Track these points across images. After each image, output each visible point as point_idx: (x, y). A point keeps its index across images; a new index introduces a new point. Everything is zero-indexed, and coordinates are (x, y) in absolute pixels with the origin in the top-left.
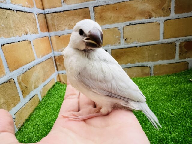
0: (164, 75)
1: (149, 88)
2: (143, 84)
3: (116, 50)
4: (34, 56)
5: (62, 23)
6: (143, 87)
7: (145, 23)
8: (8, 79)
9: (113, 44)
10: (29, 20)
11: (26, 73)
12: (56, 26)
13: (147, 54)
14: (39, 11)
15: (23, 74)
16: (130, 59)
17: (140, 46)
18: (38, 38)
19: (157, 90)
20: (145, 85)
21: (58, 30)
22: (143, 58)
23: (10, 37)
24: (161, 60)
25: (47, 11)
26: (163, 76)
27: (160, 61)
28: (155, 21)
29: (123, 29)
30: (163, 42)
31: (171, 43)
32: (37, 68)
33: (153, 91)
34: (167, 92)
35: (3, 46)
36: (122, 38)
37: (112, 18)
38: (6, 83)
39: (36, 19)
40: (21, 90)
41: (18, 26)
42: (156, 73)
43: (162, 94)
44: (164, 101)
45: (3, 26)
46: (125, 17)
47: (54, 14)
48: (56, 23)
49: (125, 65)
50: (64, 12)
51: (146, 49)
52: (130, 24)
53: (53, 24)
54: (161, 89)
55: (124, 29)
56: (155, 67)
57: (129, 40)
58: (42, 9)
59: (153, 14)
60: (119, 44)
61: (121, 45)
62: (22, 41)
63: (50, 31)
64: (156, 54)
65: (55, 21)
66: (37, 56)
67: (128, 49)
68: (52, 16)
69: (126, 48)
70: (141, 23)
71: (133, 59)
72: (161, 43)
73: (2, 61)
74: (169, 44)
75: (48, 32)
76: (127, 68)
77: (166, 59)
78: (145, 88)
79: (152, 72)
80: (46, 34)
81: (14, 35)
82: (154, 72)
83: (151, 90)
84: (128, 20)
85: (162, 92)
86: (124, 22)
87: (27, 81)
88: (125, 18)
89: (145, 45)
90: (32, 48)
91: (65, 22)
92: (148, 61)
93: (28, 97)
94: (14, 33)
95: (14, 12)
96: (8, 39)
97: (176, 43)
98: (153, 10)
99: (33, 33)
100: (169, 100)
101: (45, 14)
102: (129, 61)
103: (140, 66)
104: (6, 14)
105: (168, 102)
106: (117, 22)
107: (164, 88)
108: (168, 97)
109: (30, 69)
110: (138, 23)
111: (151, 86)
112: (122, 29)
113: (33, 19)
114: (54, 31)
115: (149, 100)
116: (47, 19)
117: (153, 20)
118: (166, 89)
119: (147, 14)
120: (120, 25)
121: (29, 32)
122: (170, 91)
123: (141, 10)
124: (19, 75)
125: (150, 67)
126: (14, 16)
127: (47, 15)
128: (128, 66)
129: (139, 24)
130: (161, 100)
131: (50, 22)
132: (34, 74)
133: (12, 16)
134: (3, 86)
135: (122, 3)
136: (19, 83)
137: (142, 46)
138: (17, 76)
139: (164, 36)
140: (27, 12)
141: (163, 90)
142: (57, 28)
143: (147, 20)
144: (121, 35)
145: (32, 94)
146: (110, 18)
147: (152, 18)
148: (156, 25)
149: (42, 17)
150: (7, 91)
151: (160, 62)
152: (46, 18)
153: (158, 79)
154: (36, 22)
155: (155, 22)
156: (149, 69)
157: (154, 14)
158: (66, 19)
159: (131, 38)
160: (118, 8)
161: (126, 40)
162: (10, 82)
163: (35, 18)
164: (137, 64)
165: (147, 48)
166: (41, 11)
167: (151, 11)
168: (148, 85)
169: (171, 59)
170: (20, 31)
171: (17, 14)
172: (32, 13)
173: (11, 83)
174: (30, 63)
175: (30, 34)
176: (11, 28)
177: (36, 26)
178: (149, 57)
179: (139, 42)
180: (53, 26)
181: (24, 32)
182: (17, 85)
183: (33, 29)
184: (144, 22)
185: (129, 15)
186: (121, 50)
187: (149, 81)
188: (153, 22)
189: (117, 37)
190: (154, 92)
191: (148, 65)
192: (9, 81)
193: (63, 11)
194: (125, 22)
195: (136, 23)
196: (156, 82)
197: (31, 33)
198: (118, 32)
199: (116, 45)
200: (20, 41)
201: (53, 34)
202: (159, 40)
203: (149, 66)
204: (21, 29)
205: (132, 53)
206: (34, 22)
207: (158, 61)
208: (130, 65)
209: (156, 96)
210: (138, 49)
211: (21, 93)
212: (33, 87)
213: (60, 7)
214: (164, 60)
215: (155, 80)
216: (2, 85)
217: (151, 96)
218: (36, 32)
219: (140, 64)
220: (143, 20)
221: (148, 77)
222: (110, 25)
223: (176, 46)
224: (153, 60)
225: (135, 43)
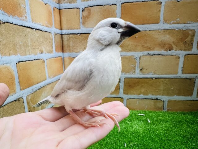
0: (179, 112)
1: (162, 125)
2: (155, 119)
3: (130, 79)
4: (46, 75)
5: (78, 45)
6: (155, 123)
7: (163, 55)
8: (18, 98)
9: (127, 73)
10: (46, 40)
11: (35, 93)
12: (71, 48)
13: (162, 88)
14: (57, 31)
15: (33, 93)
16: (143, 90)
17: (156, 78)
18: (52, 58)
19: (171, 128)
20: (157, 121)
21: (73, 51)
22: (158, 91)
23: (26, 55)
24: (176, 95)
25: (64, 32)
26: (177, 113)
27: (175, 96)
28: (174, 54)
29: (140, 58)
30: (182, 77)
31: (190, 79)
32: (46, 88)
33: (166, 128)
34: (182, 133)
35: (18, 63)
36: (137, 68)
37: (130, 46)
38: (15, 102)
39: (52, 39)
40: (28, 110)
41: (35, 44)
42: (170, 108)
43: (176, 134)
44: (178, 143)
45: (21, 43)
46: (143, 46)
47: (71, 35)
48: (71, 44)
49: (137, 96)
50: (81, 35)
51: (162, 82)
52: (148, 55)
53: (68, 45)
54: (175, 127)
55: (141, 58)
56: (169, 101)
57: (144, 70)
58: (59, 29)
59: (173, 47)
60: (133, 73)
61: (135, 74)
62: (37, 60)
63: (64, 52)
64: (172, 89)
65: (71, 43)
66: (49, 76)
68: (69, 38)
69: (141, 78)
70: (160, 55)
71: (146, 90)
73: (15, 78)
74: (188, 80)
75: (62, 52)
76: (139, 99)
77: (183, 95)
78: (157, 124)
79: (165, 107)
80: (61, 54)
81: (30, 53)
82: (167, 108)
83: (164, 127)
84: (146, 50)
85: (176, 131)
86: (141, 51)
87: (35, 101)
88: (143, 47)
89: (161, 77)
90: (45, 68)
91: (81, 45)
92: (163, 95)
94: (30, 51)
95: (33, 30)
96: (24, 56)
97: (195, 80)
98: (173, 43)
99: (48, 52)
100: (185, 142)
101: (62, 35)
102: (142, 92)
103: (153, 98)
104: (26, 32)
105: (183, 144)
106: (135, 50)
107: (178, 127)
108: (183, 139)
109: (40, 89)
110: (156, 54)
111: (164, 123)
112: (139, 58)
113: (50, 39)
114: (68, 52)
115: (162, 139)
116: (64, 39)
117: (173, 53)
118: (182, 129)
119: (167, 46)
120: (137, 54)
121: (44, 51)
122: (186, 132)
123: (161, 41)
124: (29, 94)
126: (33, 35)
127: (64, 36)
128: (141, 97)
129: (157, 55)
130: (176, 141)
131: (65, 43)
132: (43, 94)
133: (31, 34)
134: (12, 105)
135: (142, 32)
136: (28, 103)
137: (158, 78)
138: (27, 95)
139: (183, 70)
140: (45, 31)
141: (178, 129)
142: (72, 50)
143: (166, 52)
144: (137, 64)
146: (128, 46)
147: (172, 51)
148: (175, 58)
149: (59, 37)
150: (14, 110)
151: (176, 98)
152: (62, 38)
153: (172, 115)
154: (52, 42)
155: (175, 55)
156: (163, 103)
158: (82, 42)
159: (147, 69)
160: (137, 37)
161: (141, 69)
163: (52, 37)
164: (150, 96)
165: (162, 81)
166: (59, 31)
167: (171, 44)
168: (160, 122)
169: (188, 96)
170: (36, 49)
171: (35, 33)
172: (50, 32)
173: (20, 102)
174: (40, 82)
175: (45, 53)
176: (28, 46)
177: (52, 46)
178: (164, 90)
179: (155, 73)
180: (68, 47)
181: (39, 51)
182: (26, 104)
183: (49, 49)
184: (163, 54)
185: (148, 45)
186: (136, 79)
187: (162, 117)
188: (172, 55)
189: (132, 66)
190: (168, 130)
191: (162, 98)
192: (18, 100)
193: (80, 34)
194: (143, 51)
195: (155, 54)
196: (170, 119)
197: (46, 52)
198: (134, 61)
199: (130, 74)
200: (34, 60)
201: (66, 55)
202: (176, 74)
203: (163, 100)
204: (37, 48)
205: (146, 84)
206: (51, 41)
208: (142, 97)
209: (170, 136)
210: (153, 81)
212: (40, 107)
213: (77, 29)
214: (180, 95)
215: (169, 116)
217: (164, 134)
218: (51, 52)
219: (153, 97)
220: (163, 52)
221: (161, 112)
222: (127, 53)
223: (195, 82)
224: (168, 95)
225: (151, 75)
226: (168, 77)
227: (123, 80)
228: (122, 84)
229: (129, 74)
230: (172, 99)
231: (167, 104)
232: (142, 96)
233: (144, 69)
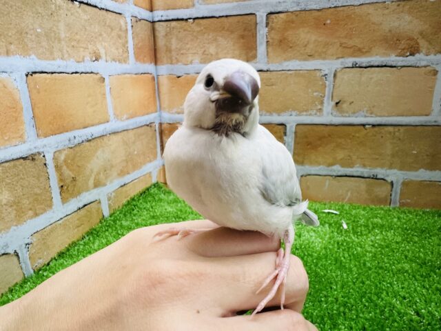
0: (428, 210)
3: (310, 127)
4: (107, 113)
5: (188, 46)
7: (395, 67)
8: (30, 152)
9: (303, 111)
10: (110, 30)
11: (77, 149)
12: (174, 53)
13: (388, 149)
14: (139, 12)
15: (71, 148)
16: (341, 155)
17: (374, 126)
18: (125, 74)
21: (177, 61)
22: (377, 157)
23: (54, 59)
24: (426, 169)
25: (158, 15)
26: (424, 213)
27: (422, 170)
28: (424, 63)
29: (335, 76)
30: (439, 123)
32: (109, 140)
35: (32, 75)
36: (328, 98)
37: (311, 46)
38: (22, 160)
39: (127, 30)
40: (59, 184)
41: (78, 37)
42: (409, 201)
45: (39, 30)
46: (344, 45)
47: (174, 23)
48: (174, 44)
49: (326, 168)
50: (196, 21)
51: (388, 135)
52: (355, 66)
53: (167, 46)
55: (338, 75)
56: (406, 184)
57: (345, 106)
58: (147, 9)
59: (421, 44)
60: (318, 114)
61: (322, 115)
62: (82, 73)
63: (159, 62)
64: (415, 152)
65: (173, 41)
66: (114, 114)
67: (338, 128)
68: (168, 29)
69: (337, 126)
70: (385, 66)
71: (349, 156)
72: (434, 124)
73: (22, 109)
75: (153, 64)
76: (332, 176)
79: (395, 196)
81: (63, 55)
82: (400, 200)
84: (352, 55)
86: (338, 58)
87: (79, 166)
88: (344, 47)
89: (387, 123)
90: (104, 94)
91: (196, 45)
92: (391, 167)
93: (74, 204)
94: (64, 51)
95: (73, 4)
96: (48, 62)
98: (421, 33)
99: (114, 60)
101: (153, 23)
102: (339, 158)
103: (366, 175)
104: (54, 6)
106: (322, 55)
109: (90, 140)
110: (376, 64)
112: (333, 75)
113: (121, 30)
116: (157, 34)
117: (420, 60)
119: (403, 44)
120: (328, 66)
121: (103, 55)
123: (390, 31)
124: (59, 149)
125: (392, 183)
126: (72, 14)
127: (157, 25)
128: (334, 171)
129: (378, 66)
131: (161, 42)
132: (99, 152)
133: (67, 12)
134: (15, 167)
135: (342, 8)
136: (58, 168)
137: (379, 125)
138: (55, 150)
140: (107, 10)
142: (176, 58)
143: (401, 58)
144: (327, 89)
145: (86, 197)
146: (306, 46)
147: (417, 56)
148: (425, 74)
149: (145, 27)
150: (21, 178)
151: (423, 175)
152: (153, 31)
153: (407, 216)
154: (126, 37)
155: (425, 67)
156: (389, 187)
157: (423, 43)
158: (197, 38)
159: (352, 102)
160: (328, 22)
161: (337, 103)
162: (33, 159)
163: (126, 26)
164: (357, 170)
165: (390, 133)
166: (145, 14)
167: (416, 38)
170: (82, 49)
171: (80, 10)
172: (120, 14)
173: (36, 162)
174: (93, 125)
175: (107, 61)
176: (59, 40)
177: (125, 45)
178: (393, 156)
180: (167, 51)
181: (90, 53)
182: (51, 169)
183: (116, 51)
184: (394, 64)
185: (356, 42)
186: (322, 127)
187: (381, 218)
188: (418, 67)
189: (315, 94)
191: (388, 176)
192: (31, 158)
193: (195, 19)
194: (342, 58)
195: (372, 64)
197: (108, 58)
198: (321, 83)
199: (310, 115)
200: (76, 72)
202: (427, 115)
203: (389, 179)
204: (85, 46)
205: (349, 141)
206: (123, 34)
207: (417, 169)
208: (339, 171)
210: (365, 131)
211: (58, 191)
212: (91, 182)
213: (187, 7)
214: (435, 170)
215: (399, 218)
216: (12, 163)
218: (124, 60)
219: (366, 171)
220: (393, 59)
221: (382, 209)
222: (302, 62)
224: (404, 167)
225: (362, 116)
226: (404, 123)
227: (294, 130)
228: (290, 140)
229: (306, 115)
230: (414, 179)
231: (399, 191)
232: (338, 169)
233: (345, 102)
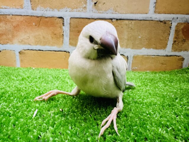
9: (74, 9)
17: (117, 20)
24: (145, 48)
27: (144, 48)
30: (153, 19)
31: (165, 22)
42: (136, 68)
51: (125, 26)
56: (135, 57)
57: (100, 5)
60: (84, 10)
61: (87, 11)
64: (140, 37)
72: (150, 19)
74: (162, 23)
77: (154, 48)
82: (132, 67)
89: (125, 18)
92: (127, 47)
97: (171, 23)
125: (128, 57)
137: (120, 19)
139: (155, 7)
151: (144, 51)
159: (105, 3)
161: (95, 3)
165: (127, 25)
169: (161, 48)
178: (128, 40)
179: (116, 11)
191: (125, 53)
199: (79, 11)
202: (146, 14)
203: (126, 55)
207: (141, 48)
214: (150, 48)
223: (170, 27)
224: (134, 47)
225: (111, 13)
226: (134, 18)
227: (69, 22)
228: (67, 29)
229: (77, 11)
230: (139, 54)
231: (131, 62)
233: (100, 3)
